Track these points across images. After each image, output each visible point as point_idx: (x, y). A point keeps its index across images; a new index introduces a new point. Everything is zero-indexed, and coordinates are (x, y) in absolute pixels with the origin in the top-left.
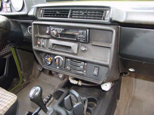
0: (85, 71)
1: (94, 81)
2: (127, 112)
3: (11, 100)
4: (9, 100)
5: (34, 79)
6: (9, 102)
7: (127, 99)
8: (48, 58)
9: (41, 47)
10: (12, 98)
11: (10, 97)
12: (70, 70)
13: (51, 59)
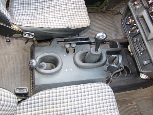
0: (141, 54)
1: (139, 65)
2: (139, 99)
3: (86, 24)
4: (84, 23)
5: (111, 13)
6: (83, 24)
7: (150, 95)
8: (131, 19)
9: (134, 8)
10: (87, 23)
11: (86, 21)
12: (135, 42)
13: (132, 21)
